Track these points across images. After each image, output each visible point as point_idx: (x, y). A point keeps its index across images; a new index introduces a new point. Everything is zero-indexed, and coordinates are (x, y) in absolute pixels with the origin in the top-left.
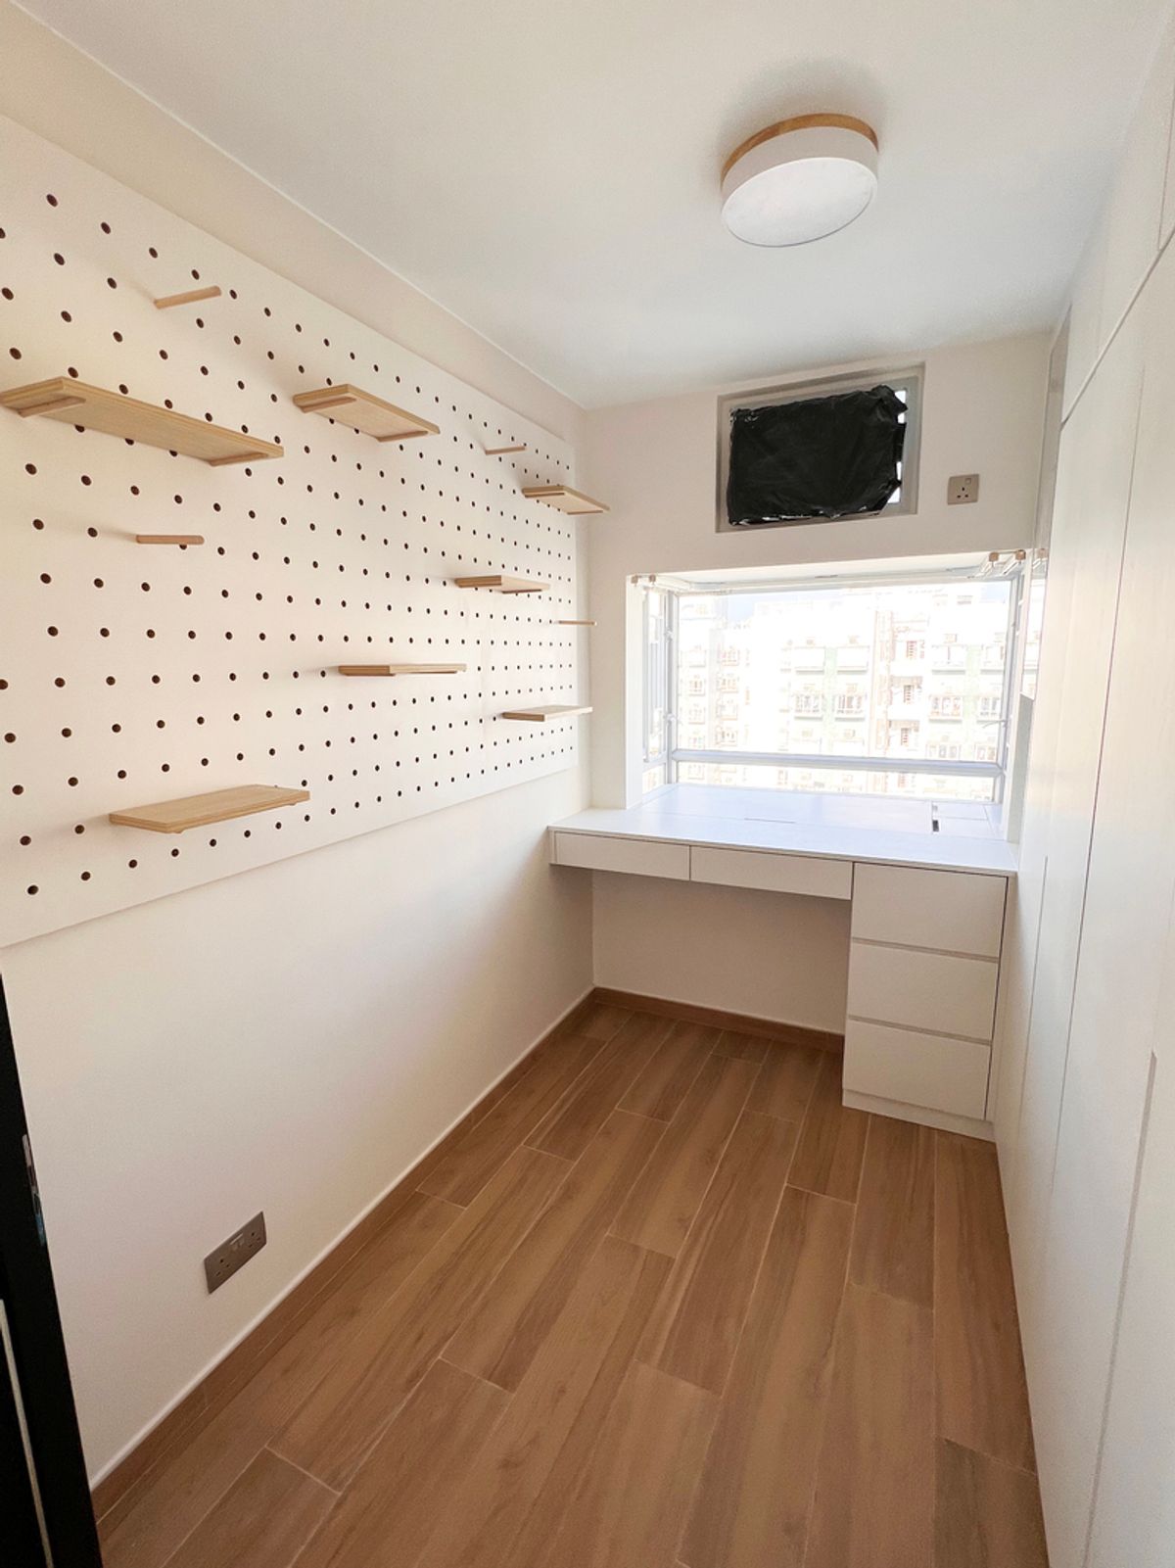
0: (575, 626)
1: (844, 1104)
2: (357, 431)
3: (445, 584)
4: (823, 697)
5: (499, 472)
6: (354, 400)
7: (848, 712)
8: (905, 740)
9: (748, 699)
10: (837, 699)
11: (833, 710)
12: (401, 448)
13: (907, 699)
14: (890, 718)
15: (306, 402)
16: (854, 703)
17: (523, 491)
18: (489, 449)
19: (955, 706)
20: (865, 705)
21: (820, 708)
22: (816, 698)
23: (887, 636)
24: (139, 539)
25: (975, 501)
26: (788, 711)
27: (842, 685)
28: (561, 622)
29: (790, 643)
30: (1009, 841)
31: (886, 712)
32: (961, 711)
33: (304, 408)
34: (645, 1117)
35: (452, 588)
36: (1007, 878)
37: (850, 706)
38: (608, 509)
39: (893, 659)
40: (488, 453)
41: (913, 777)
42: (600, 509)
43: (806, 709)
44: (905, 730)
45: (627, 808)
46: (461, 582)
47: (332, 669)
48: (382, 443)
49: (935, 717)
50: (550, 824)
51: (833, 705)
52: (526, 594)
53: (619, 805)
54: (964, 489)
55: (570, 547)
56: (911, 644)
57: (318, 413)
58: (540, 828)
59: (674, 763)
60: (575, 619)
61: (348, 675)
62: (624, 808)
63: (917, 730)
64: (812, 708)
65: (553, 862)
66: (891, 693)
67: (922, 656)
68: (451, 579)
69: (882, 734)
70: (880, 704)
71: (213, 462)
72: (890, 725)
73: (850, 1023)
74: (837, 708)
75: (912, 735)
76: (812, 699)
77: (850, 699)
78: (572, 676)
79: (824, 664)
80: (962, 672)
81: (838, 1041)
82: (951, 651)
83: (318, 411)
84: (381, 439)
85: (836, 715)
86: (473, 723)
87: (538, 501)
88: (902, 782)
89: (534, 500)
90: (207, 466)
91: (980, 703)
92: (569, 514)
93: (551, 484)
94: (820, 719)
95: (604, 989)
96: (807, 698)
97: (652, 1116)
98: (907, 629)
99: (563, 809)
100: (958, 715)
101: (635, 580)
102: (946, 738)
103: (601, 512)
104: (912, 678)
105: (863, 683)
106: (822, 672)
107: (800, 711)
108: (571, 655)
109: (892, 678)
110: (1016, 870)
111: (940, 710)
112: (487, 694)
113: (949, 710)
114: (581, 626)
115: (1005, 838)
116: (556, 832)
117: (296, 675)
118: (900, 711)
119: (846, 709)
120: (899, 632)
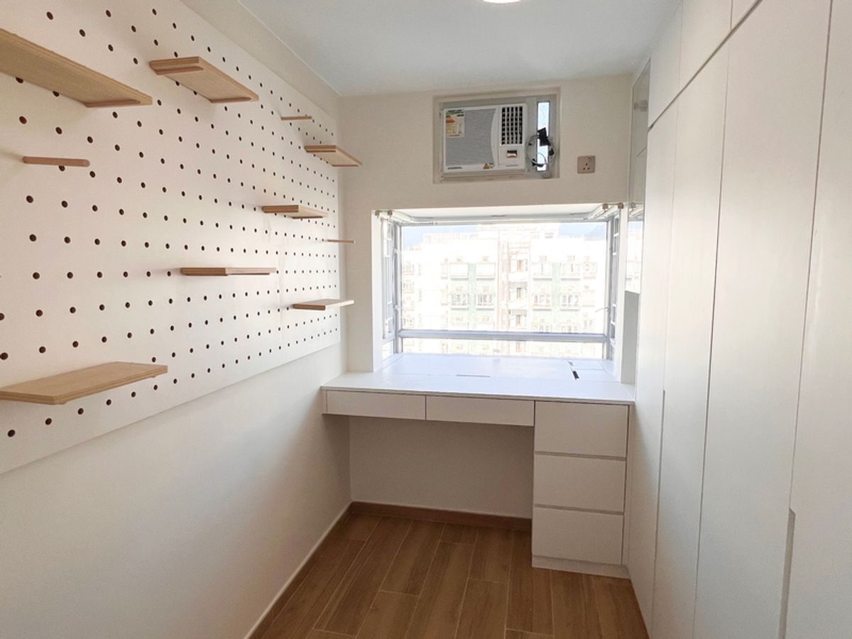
0: (337, 244)
1: (533, 565)
2: (195, 93)
3: (255, 209)
4: (468, 295)
5: (291, 132)
6: (202, 69)
7: (484, 305)
8: (518, 322)
9: (420, 296)
10: (477, 296)
11: (475, 304)
12: (226, 109)
13: (519, 296)
14: (509, 308)
15: (159, 67)
16: (488, 299)
17: (305, 148)
18: (283, 116)
19: (547, 300)
20: (495, 299)
21: (466, 302)
22: (464, 296)
23: (506, 257)
24: (26, 160)
25: (593, 172)
26: (447, 305)
27: (480, 287)
28: (329, 241)
29: (446, 260)
30: (622, 383)
31: (507, 305)
32: (551, 303)
33: (158, 72)
34: (401, 594)
35: (260, 214)
36: (629, 406)
37: (485, 301)
38: (361, 164)
39: (509, 271)
40: (283, 119)
41: (525, 345)
42: (357, 164)
43: (458, 302)
44: (519, 316)
45: (375, 370)
46: (266, 209)
47: (176, 270)
48: (213, 104)
49: (536, 307)
50: (322, 385)
51: (475, 300)
52: (307, 220)
53: (369, 370)
54: (587, 165)
55: (333, 189)
56: (520, 262)
57: (168, 77)
58: (316, 388)
59: (400, 339)
60: (337, 238)
61: (187, 275)
62: (372, 371)
63: (526, 316)
64: (462, 303)
65: (325, 412)
66: (510, 292)
67: (527, 270)
68: (259, 207)
69: (505, 318)
70: (503, 299)
71: (88, 104)
72: (510, 313)
73: (535, 510)
74: (477, 302)
75: (523, 319)
76: (462, 296)
77: (485, 296)
78: (335, 279)
79: (468, 274)
80: (551, 279)
81: (528, 523)
82: (544, 266)
83: (169, 75)
84: (212, 101)
85: (477, 307)
86: (274, 312)
87: (314, 155)
88: (518, 349)
89: (311, 155)
90: (83, 107)
91: (561, 298)
92: (334, 166)
93: (322, 144)
94: (468, 309)
95: (358, 503)
96: (458, 296)
97: (407, 592)
98: (517, 253)
99: (329, 374)
100: (549, 306)
101: (377, 214)
102: (543, 320)
103: (356, 166)
104: (521, 283)
105: (493, 286)
106: (467, 279)
107: (454, 304)
108: (335, 264)
109: (510, 283)
110: (634, 400)
111: (538, 303)
112: (283, 291)
113: (544, 303)
114: (341, 244)
115: (620, 381)
116: (327, 390)
117: (149, 274)
118: (516, 304)
119: (482, 303)
120: (513, 254)
